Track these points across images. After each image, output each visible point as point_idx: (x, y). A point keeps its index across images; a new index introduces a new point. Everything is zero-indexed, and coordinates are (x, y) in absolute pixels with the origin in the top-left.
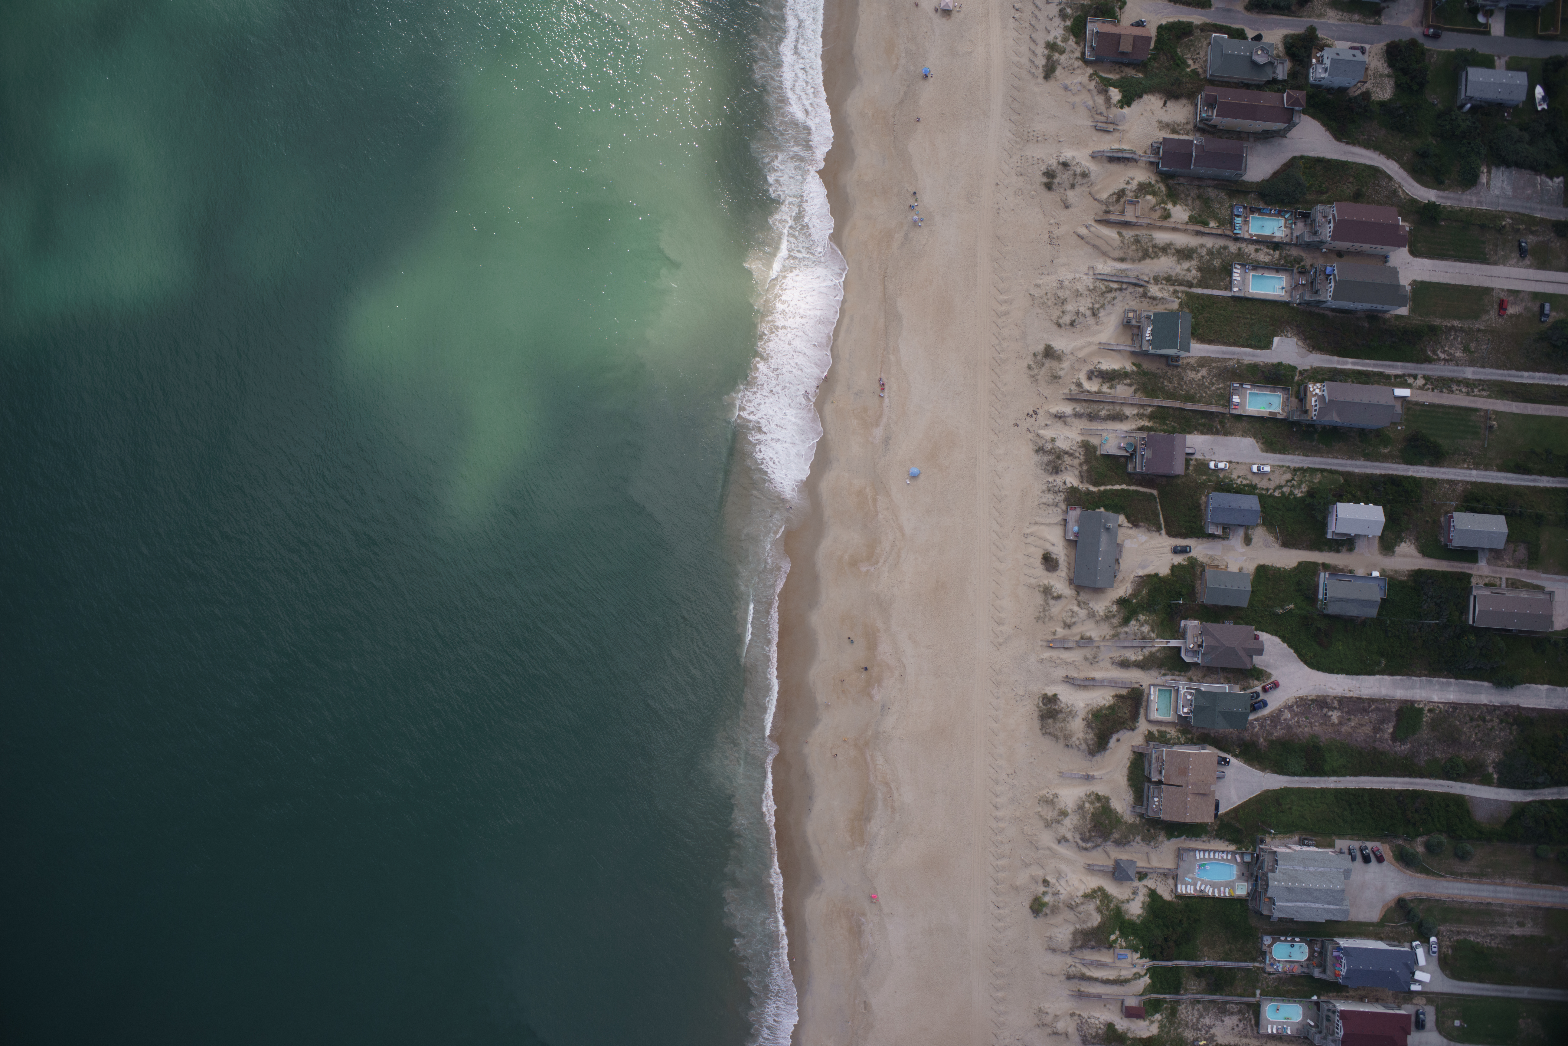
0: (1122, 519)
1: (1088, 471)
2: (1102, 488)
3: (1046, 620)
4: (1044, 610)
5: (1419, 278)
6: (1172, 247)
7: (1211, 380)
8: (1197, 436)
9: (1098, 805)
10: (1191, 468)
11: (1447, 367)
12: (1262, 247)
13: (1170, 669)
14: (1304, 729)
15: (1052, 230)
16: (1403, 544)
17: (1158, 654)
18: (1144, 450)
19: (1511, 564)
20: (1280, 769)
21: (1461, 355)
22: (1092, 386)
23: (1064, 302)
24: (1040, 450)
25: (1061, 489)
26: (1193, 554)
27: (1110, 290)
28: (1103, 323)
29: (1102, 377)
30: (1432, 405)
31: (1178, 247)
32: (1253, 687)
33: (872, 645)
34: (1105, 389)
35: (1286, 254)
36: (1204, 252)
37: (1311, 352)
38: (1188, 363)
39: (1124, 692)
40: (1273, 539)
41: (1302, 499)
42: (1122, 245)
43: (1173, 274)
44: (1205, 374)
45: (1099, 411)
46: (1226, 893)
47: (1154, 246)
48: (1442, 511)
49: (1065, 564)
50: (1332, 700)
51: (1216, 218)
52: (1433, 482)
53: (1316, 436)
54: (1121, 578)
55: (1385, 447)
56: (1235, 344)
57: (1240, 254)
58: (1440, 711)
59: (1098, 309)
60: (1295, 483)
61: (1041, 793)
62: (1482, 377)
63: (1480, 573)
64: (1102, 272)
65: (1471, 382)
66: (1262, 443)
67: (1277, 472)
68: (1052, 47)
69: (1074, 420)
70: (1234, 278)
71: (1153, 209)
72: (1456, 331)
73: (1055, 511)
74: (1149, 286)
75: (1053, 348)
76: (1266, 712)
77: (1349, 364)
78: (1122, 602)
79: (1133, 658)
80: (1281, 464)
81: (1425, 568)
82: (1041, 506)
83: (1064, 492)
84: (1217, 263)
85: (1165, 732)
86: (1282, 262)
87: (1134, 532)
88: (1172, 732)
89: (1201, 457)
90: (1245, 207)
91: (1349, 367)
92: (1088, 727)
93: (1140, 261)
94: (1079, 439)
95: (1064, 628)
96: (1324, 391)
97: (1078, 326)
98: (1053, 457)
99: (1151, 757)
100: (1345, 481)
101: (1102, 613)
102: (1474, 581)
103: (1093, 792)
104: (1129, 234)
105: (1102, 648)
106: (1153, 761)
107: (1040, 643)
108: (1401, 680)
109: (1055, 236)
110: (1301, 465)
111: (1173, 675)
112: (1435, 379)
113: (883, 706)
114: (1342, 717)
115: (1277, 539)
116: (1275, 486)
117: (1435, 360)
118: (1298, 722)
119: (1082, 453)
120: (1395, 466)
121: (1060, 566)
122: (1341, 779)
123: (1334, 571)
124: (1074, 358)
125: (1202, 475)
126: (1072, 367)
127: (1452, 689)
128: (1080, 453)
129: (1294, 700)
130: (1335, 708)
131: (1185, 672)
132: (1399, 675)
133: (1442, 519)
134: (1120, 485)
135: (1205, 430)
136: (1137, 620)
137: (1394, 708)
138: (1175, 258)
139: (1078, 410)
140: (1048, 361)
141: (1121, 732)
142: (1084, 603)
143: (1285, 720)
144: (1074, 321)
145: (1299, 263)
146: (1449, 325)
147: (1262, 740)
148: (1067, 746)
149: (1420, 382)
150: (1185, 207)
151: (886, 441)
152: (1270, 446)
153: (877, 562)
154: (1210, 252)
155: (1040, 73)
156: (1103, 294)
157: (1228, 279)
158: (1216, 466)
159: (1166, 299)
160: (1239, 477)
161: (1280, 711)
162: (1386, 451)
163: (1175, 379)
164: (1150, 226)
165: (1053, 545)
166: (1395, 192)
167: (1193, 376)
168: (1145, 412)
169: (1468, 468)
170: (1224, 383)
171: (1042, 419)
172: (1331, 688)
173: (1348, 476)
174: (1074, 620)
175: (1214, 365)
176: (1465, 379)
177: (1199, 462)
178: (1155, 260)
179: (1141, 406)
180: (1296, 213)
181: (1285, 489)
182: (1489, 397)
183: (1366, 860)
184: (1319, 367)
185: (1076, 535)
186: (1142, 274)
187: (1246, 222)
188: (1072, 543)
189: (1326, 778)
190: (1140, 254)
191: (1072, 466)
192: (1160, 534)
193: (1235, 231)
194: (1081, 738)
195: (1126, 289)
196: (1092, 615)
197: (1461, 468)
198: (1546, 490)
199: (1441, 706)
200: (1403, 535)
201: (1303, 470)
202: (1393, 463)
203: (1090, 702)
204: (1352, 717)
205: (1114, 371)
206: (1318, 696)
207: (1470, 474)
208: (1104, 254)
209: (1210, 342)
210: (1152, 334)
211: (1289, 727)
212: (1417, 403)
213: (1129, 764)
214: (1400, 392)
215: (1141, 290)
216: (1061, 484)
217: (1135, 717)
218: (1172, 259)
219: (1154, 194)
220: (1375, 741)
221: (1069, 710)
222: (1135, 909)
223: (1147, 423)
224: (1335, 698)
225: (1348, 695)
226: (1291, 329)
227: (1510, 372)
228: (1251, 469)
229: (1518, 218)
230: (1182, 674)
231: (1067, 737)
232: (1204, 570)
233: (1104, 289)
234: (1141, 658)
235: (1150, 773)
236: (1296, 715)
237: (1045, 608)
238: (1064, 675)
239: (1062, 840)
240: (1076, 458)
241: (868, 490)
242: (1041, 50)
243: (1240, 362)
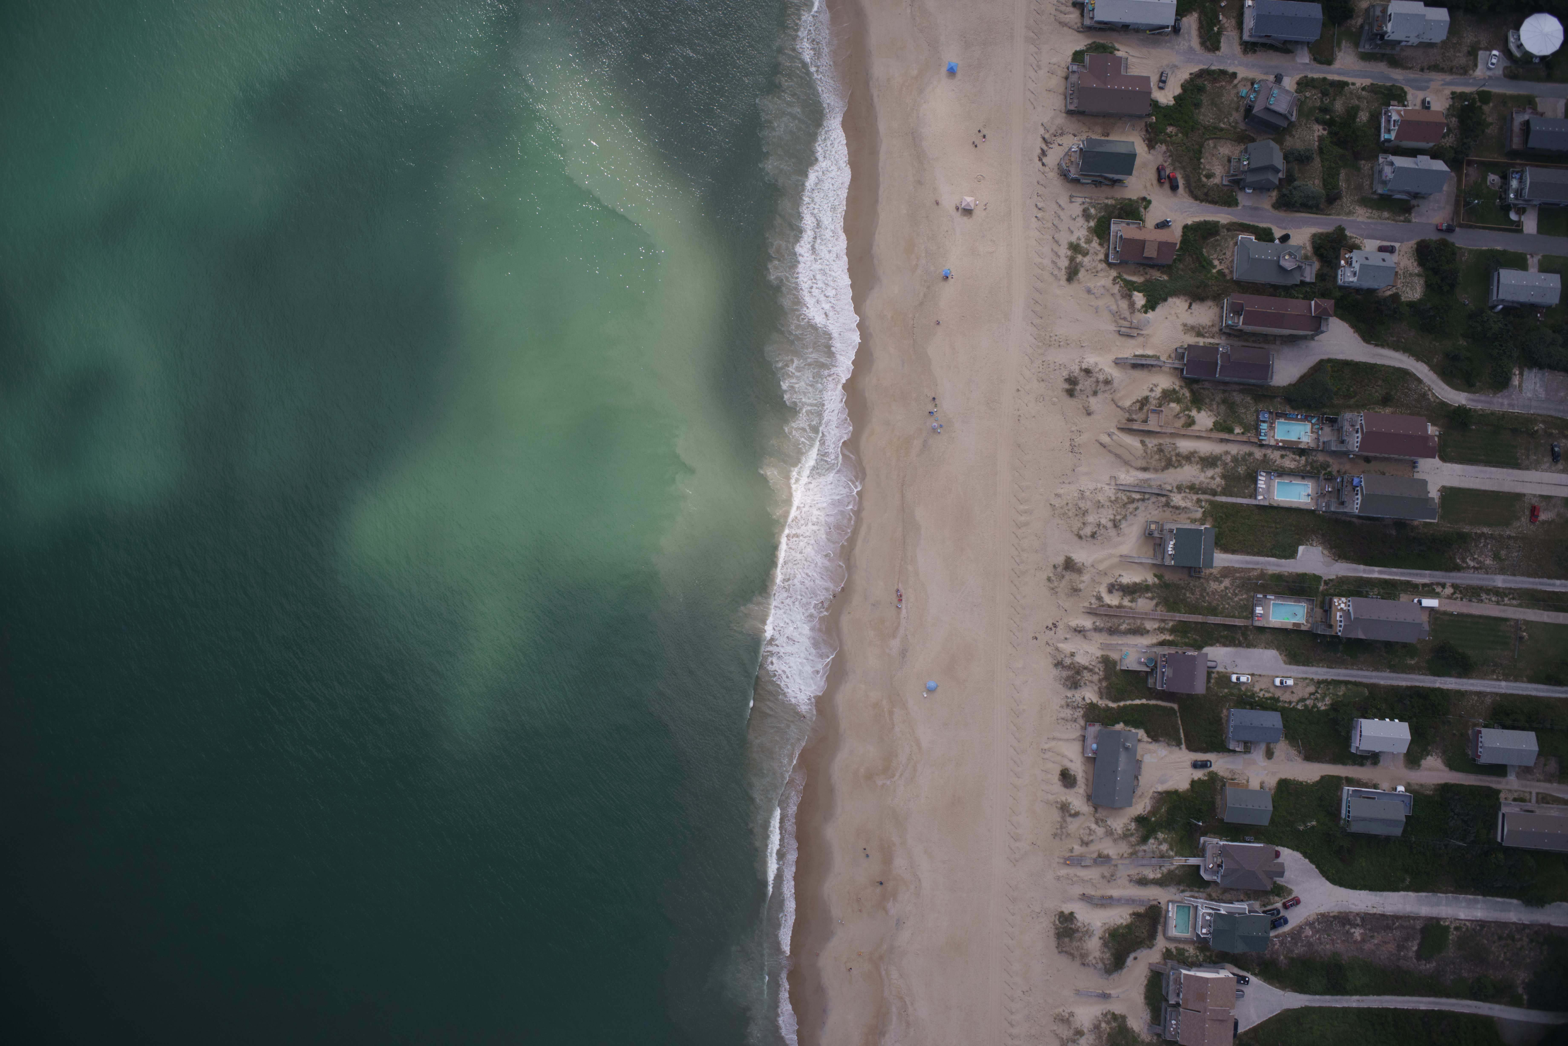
0: (1141, 733)
1: (1107, 688)
2: (1122, 704)
3: (1064, 837)
4: (1061, 827)
5: (1448, 484)
6: (1196, 455)
7: (1235, 590)
8: (1219, 648)
9: (1114, 1024)
10: (1212, 681)
11: (1476, 575)
12: (1288, 453)
13: (1188, 886)
14: (1325, 946)
15: (1074, 437)
16: (1429, 758)
17: (1177, 872)
18: (1164, 667)
19: (1542, 778)
20: (1300, 987)
21: (1491, 562)
22: (1113, 600)
23: (1085, 513)
24: (1059, 664)
25: (1080, 705)
26: (1214, 768)
27: (1133, 501)
28: (1124, 535)
29: (1123, 591)
30: (1461, 615)
31: (1202, 455)
32: (1274, 903)
33: (887, 859)
34: (1126, 602)
35: (1313, 460)
36: (1228, 459)
37: (1336, 561)
38: (1211, 574)
39: (1142, 910)
40: (1296, 753)
41: (1326, 713)
42: (1145, 454)
43: (1197, 482)
44: (1228, 585)
45: (1119, 625)
47: (1178, 455)
48: (1470, 724)
49: (1084, 780)
50: (1354, 917)
51: (1241, 423)
52: (1461, 694)
53: (1341, 647)
54: (1140, 793)
55: (1412, 658)
56: (1259, 554)
57: (1265, 460)
58: (1467, 929)
59: (1120, 521)
60: (1319, 696)
61: (1057, 1011)
62: (1513, 586)
63: (1508, 787)
64: (1124, 483)
65: (1501, 590)
66: (1285, 656)
67: (1300, 684)
68: (1075, 248)
69: (1093, 634)
70: (1259, 486)
71: (1177, 416)
72: (1486, 539)
73: (1073, 726)
74: (1172, 495)
75: (1073, 560)
76: (1286, 929)
77: (1375, 573)
78: (1140, 820)
79: (1151, 876)
80: (1304, 676)
81: (1453, 782)
82: (1059, 721)
83: (1083, 708)
84: (1241, 470)
85: (1183, 949)
86: (1308, 468)
87: (1154, 746)
88: (1191, 950)
89: (1223, 670)
90: (1271, 413)
91: (1376, 575)
92: (1104, 946)
93: (1163, 470)
94: (1099, 653)
95: (1081, 846)
96: (1349, 606)
97: (1099, 538)
98: (1073, 672)
99: (1169, 978)
100: (1370, 693)
101: (1120, 832)
102: (1502, 796)
103: (1109, 1011)
104: (1151, 442)
105: (1120, 867)
106: (1171, 983)
107: (1057, 860)
108: (1426, 897)
109: (1076, 444)
110: (1325, 677)
111: (1192, 891)
112: (1464, 588)
113: (898, 920)
114: (1366, 934)
115: (1300, 753)
116: (1298, 699)
117: (1463, 568)
118: (1319, 939)
119: (1102, 669)
120: (1422, 677)
121: (1078, 783)
122: (1364, 998)
123: (1358, 786)
124: (1095, 570)
125: (1224, 688)
126: (1093, 580)
127: (1479, 906)
128: (1100, 668)
129: (1316, 917)
130: (1358, 925)
131: (1204, 889)
132: (1424, 891)
133: (1470, 732)
134: (1140, 699)
135: (1228, 643)
136: (1156, 838)
137: (1419, 925)
138: (1199, 466)
139: (1098, 624)
140: (1068, 573)
141: (1139, 951)
142: (1102, 820)
143: (1306, 937)
144: (1095, 533)
145: (1325, 469)
146: (1479, 532)
147: (1282, 957)
148: (1084, 965)
149: (1449, 591)
150: (1209, 413)
151: (904, 653)
152: (1294, 658)
153: (893, 776)
154: (1235, 459)
155: (1063, 275)
156: (1125, 505)
157: (1253, 486)
158: (1238, 679)
159: (1189, 509)
160: (1261, 690)
161: (1301, 928)
162: (1413, 662)
163: (1197, 590)
164: (1173, 435)
165: (1071, 761)
166: (1424, 395)
167: (1215, 587)
168: (1166, 626)
169: (1498, 680)
170: (1247, 594)
171: (1061, 632)
172: (1353, 904)
173: (1373, 688)
174: (1091, 838)
175: (1238, 575)
176: (1494, 587)
177: (1221, 674)
178: (1179, 470)
179: (1163, 621)
180: (1322, 418)
181: (1308, 702)
182: (1520, 606)
184: (1344, 577)
185: (1095, 752)
186: (1165, 484)
187: (1272, 428)
188: (1091, 761)
189: (1348, 997)
190: (1163, 464)
191: (1091, 682)
192: (1180, 749)
193: (1261, 438)
194: (1097, 957)
195: (1148, 499)
196: (1110, 833)
197: (1490, 680)
199: (1468, 923)
200: (1429, 748)
201: (1327, 683)
202: (1419, 674)
203: (1107, 921)
204: (1376, 934)
205: (1135, 584)
206: (1340, 913)
207: (1499, 685)
208: (1127, 463)
209: (1233, 552)
210: (1174, 549)
211: (1310, 945)
212: (1445, 613)
213: (1146, 982)
214: (1428, 602)
215: (1164, 499)
216: (1080, 700)
217: (1152, 936)
218: (1196, 468)
219: (1178, 401)
220: (1399, 959)
221: (1085, 929)
223: (1168, 637)
224: (1357, 914)
225: (1371, 912)
226: (1317, 537)
227: (1541, 580)
228: (1273, 682)
229: (1551, 422)
230: (1202, 890)
231: (1084, 956)
232: (1224, 785)
233: (1126, 500)
234: (1159, 876)
235: (1167, 993)
236: (1318, 932)
237: (1063, 825)
238: (1081, 893)
240: (1095, 673)
241: (884, 702)
242: (1064, 251)
243: (1262, 575)
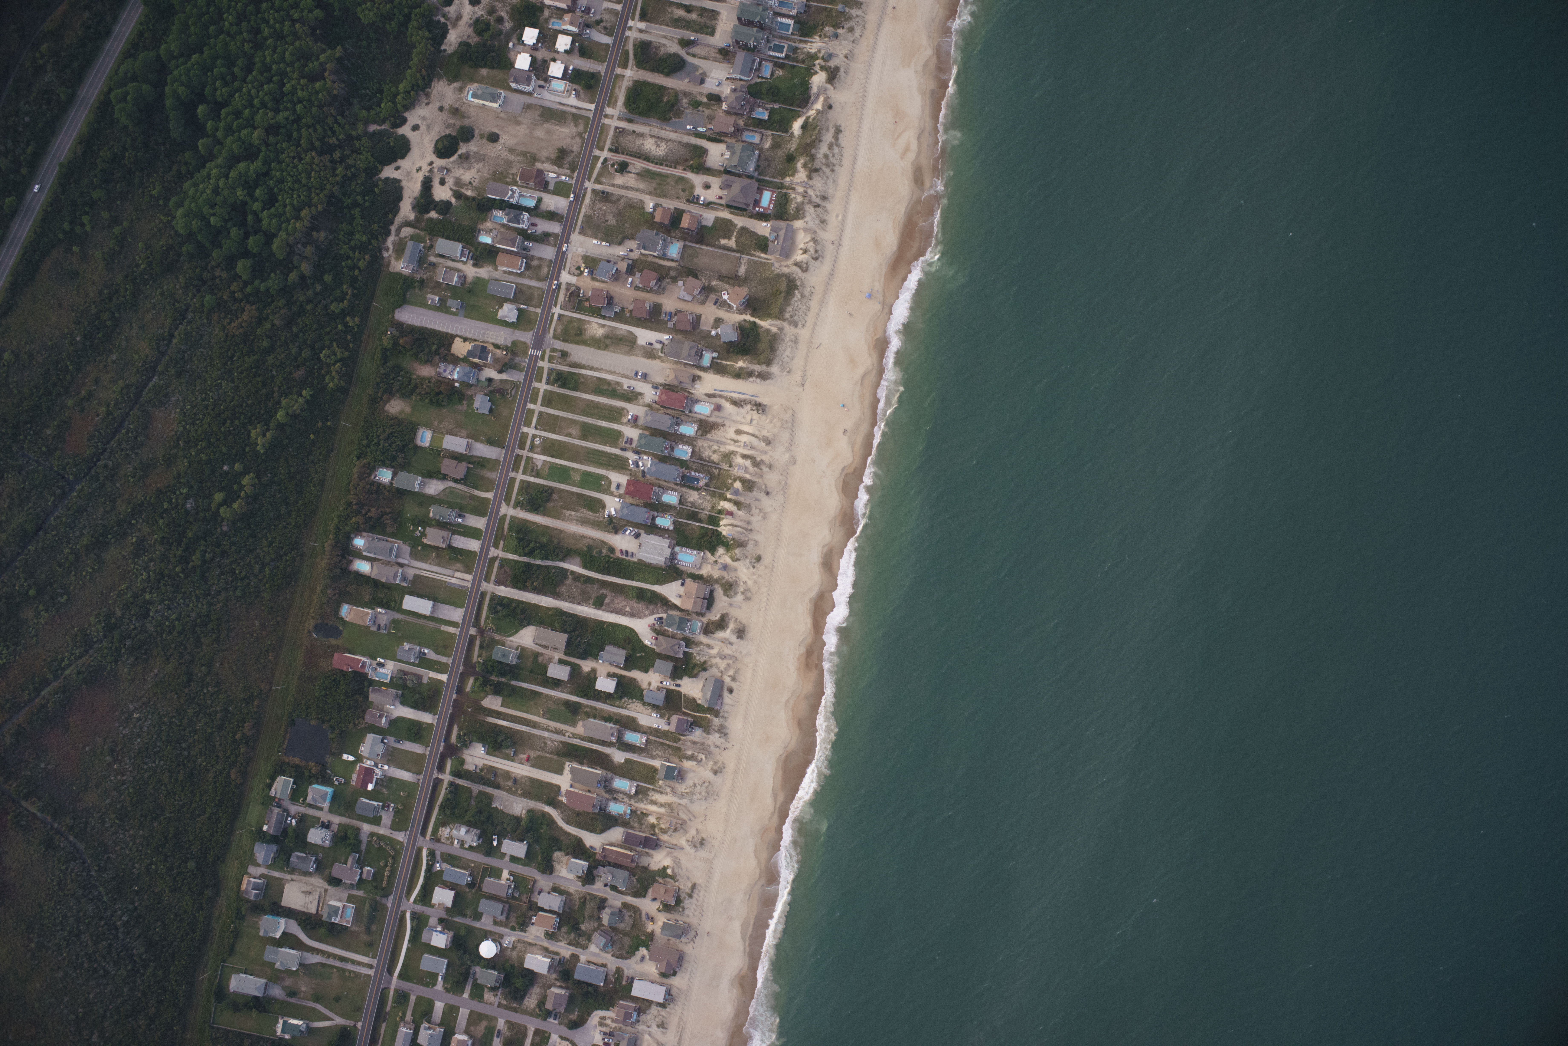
0: (699, 701)
1: (709, 723)
2: (705, 715)
3: (736, 668)
5: (560, 776)
6: (658, 805)
7: (652, 749)
8: (663, 729)
9: (729, 594)
10: (667, 716)
11: (555, 738)
12: (620, 799)
13: (691, 639)
14: (642, 606)
15: (705, 821)
16: (589, 671)
17: (694, 646)
18: (687, 727)
19: (547, 655)
20: (654, 594)
21: (548, 742)
22: (701, 756)
23: (706, 791)
24: (726, 734)
25: (721, 717)
26: (673, 683)
27: (687, 793)
28: (692, 780)
29: (696, 758)
30: (564, 724)
31: (655, 805)
32: (658, 626)
34: (696, 754)
35: (612, 795)
36: (645, 801)
37: (610, 754)
38: (662, 758)
39: (710, 634)
40: (640, 683)
41: (625, 696)
42: (679, 810)
43: (659, 794)
44: (655, 752)
45: (701, 745)
46: (684, 549)
47: (665, 807)
48: (570, 681)
49: (725, 689)
50: (629, 615)
51: (637, 814)
52: (570, 693)
53: (615, 720)
54: (704, 679)
55: (588, 711)
56: (640, 763)
57: (630, 798)
58: (586, 603)
59: (693, 786)
60: (627, 703)
61: (749, 602)
62: (542, 731)
63: (560, 654)
64: (689, 800)
65: (547, 730)
66: (637, 721)
67: (633, 709)
68: (690, 896)
69: (711, 744)
70: (635, 789)
71: (663, 822)
72: (548, 751)
73: (725, 709)
74: (670, 792)
75: (714, 774)
76: (655, 616)
77: (595, 746)
78: (705, 670)
79: (705, 647)
80: (631, 712)
81: (582, 660)
82: (730, 712)
84: (640, 796)
85: (697, 616)
86: (614, 792)
87: (695, 696)
88: (695, 615)
89: (663, 720)
90: (625, 817)
92: (727, 624)
93: (672, 802)
94: (710, 736)
95: (730, 664)
96: (610, 738)
97: (702, 781)
98: (722, 731)
99: (705, 608)
101: (714, 667)
102: (563, 652)
103: (730, 599)
104: (675, 814)
105: (716, 653)
107: (740, 659)
108: (599, 618)
109: (704, 818)
110: (624, 710)
111: (690, 637)
112: (561, 734)
114: (625, 607)
115: (638, 682)
116: (635, 703)
117: (560, 741)
118: (643, 609)
120: (585, 703)
121: (727, 688)
122: (631, 584)
123: (618, 667)
124: (706, 768)
125: (663, 713)
126: (708, 765)
127: (580, 610)
128: (711, 730)
129: (643, 618)
130: (626, 611)
132: (600, 620)
133: (571, 678)
134: (698, 715)
135: (659, 730)
136: (701, 661)
137: (604, 607)
138: (657, 801)
139: (709, 748)
140: (717, 769)
141: (714, 619)
142: (720, 672)
143: (648, 611)
144: (704, 783)
145: (608, 791)
146: (551, 755)
147: (660, 605)
148: (736, 618)
149: (567, 734)
150: (649, 821)
152: (633, 720)
154: (642, 801)
155: (697, 886)
156: (690, 792)
157: (637, 789)
158: (656, 715)
159: (665, 785)
160: (649, 709)
161: (649, 615)
162: (588, 709)
163: (669, 753)
164: (666, 815)
165: (728, 697)
166: (562, 813)
167: (660, 752)
168: (683, 742)
170: (648, 748)
171: (723, 746)
172: (628, 620)
173: (606, 702)
174: (726, 666)
175: (650, 755)
176: (549, 732)
177: (664, 718)
178: (666, 801)
179: (683, 745)
180: (605, 811)
181: (632, 701)
182: (541, 723)
183: (627, 552)
184: (608, 747)
185: (719, 699)
186: (672, 797)
187: (625, 811)
188: (721, 696)
189: (637, 585)
190: (672, 805)
191: (715, 726)
192: (685, 693)
193: (630, 807)
194: (730, 620)
195: (681, 792)
196: (718, 667)
197: (559, 697)
198: (525, 682)
199: (585, 605)
200: (588, 675)
201: (623, 707)
203: (725, 633)
204: (621, 606)
205: (692, 760)
206: (634, 618)
207: (556, 694)
208: (687, 808)
209: (651, 765)
210: (675, 772)
211: (647, 608)
212: (570, 725)
213: (714, 607)
214: (576, 730)
215: (674, 790)
216: (721, 720)
217: (708, 624)
218: (659, 800)
219: (661, 829)
220: (614, 596)
221: (734, 632)
222: (721, 551)
223: (683, 737)
224: (626, 615)
225: (622, 616)
226: (616, 764)
227: (531, 732)
228: (644, 712)
229: (514, 793)
230: (686, 637)
231: (736, 621)
232: (670, 676)
233: (689, 794)
234: (702, 646)
235: (707, 602)
236: (643, 612)
237: (736, 673)
238: (733, 645)
239: (745, 583)
240: (713, 729)
242: (695, 896)
243: (640, 754)
